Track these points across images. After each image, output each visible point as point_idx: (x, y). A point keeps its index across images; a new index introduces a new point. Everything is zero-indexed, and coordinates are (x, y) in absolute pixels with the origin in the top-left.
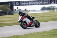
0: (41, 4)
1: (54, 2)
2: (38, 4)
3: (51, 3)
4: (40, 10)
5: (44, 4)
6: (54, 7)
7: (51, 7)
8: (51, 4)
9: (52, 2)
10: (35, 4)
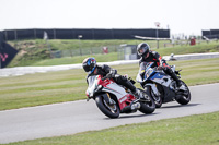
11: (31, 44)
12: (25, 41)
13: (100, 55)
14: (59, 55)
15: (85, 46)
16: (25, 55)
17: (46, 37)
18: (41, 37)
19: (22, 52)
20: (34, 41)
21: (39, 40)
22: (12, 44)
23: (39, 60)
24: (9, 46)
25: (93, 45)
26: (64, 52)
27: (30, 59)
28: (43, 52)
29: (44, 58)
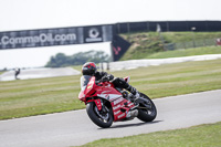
0: (48, 44)
1: (100, 36)
2: (38, 45)
3: (88, 40)
4: (47, 67)
5: (58, 43)
6: (98, 53)
7: (87, 56)
8: (85, 42)
9: (91, 35)
10: (27, 45)
11: (144, 36)
12: (138, 34)
13: (213, 47)
14: (172, 48)
15: (198, 38)
16: (138, 48)
17: (159, 29)
18: (154, 29)
19: (135, 45)
20: (147, 34)
21: (152, 33)
22: (125, 37)
23: (152, 53)
24: (122, 39)
25: (207, 37)
26: (178, 45)
27: (143, 52)
28: (156, 45)
29: (157, 51)
